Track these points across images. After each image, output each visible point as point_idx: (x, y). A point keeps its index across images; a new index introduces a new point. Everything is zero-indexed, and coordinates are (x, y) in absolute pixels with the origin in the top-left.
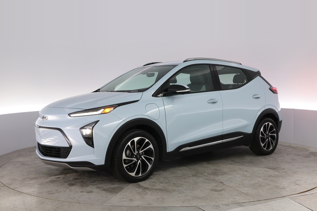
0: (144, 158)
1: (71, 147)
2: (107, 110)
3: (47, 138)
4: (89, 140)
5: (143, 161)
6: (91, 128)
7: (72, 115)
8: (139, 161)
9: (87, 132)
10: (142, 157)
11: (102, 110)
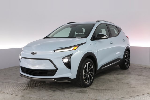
0: (90, 74)
1: (57, 69)
2: (75, 48)
3: (38, 65)
4: (68, 65)
5: (90, 75)
6: (69, 58)
7: (56, 51)
8: (89, 75)
9: (66, 60)
10: (90, 73)
11: (73, 48)
